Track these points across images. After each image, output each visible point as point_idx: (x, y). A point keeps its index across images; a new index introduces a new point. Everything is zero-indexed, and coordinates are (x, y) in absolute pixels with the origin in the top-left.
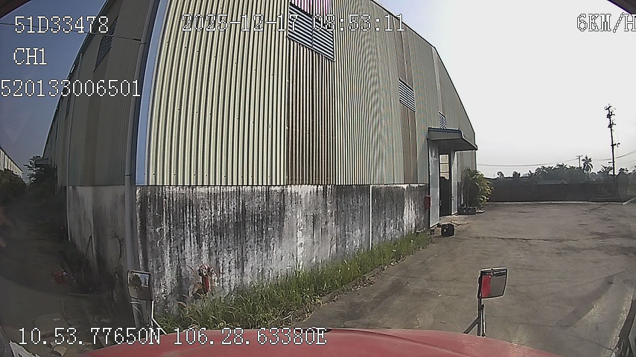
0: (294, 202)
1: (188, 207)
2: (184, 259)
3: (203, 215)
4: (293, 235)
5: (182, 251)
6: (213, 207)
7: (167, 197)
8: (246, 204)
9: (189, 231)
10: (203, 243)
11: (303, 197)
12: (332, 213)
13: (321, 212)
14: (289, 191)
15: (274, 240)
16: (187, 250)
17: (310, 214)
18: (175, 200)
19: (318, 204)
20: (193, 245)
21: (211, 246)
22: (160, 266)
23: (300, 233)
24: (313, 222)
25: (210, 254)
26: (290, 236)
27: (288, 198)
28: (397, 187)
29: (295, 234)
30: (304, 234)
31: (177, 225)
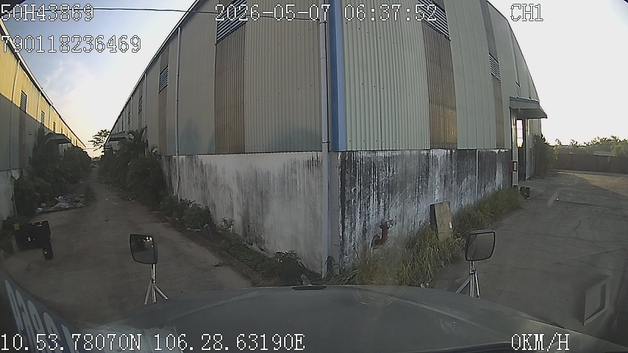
0: (434, 164)
1: (372, 169)
2: (369, 215)
3: (381, 176)
4: (433, 192)
5: (367, 208)
6: (387, 168)
7: (359, 160)
8: (407, 165)
9: (372, 190)
10: (381, 200)
11: (439, 160)
12: (455, 174)
13: (449, 173)
14: (431, 155)
15: (422, 197)
16: (371, 207)
17: (443, 174)
18: (364, 163)
19: (447, 166)
20: (375, 201)
21: (386, 202)
22: (353, 222)
23: (437, 191)
24: (445, 182)
25: (385, 209)
26: (431, 193)
27: (431, 160)
28: (492, 151)
29: (434, 192)
30: (439, 190)
31: (365, 185)
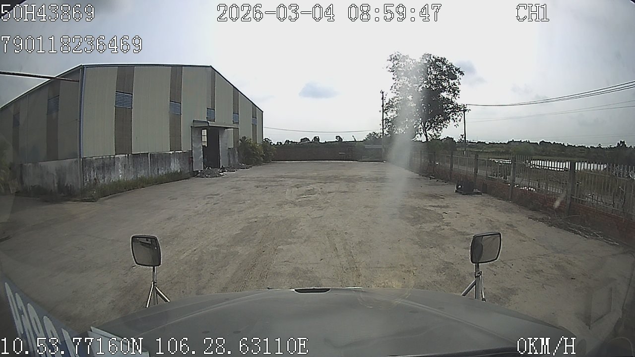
1: (91, 162)
2: (91, 176)
3: (95, 164)
6: (97, 162)
7: (87, 160)
8: (105, 161)
9: (92, 169)
10: (95, 171)
11: (121, 158)
12: (131, 164)
13: (127, 164)
15: (112, 171)
16: (92, 173)
17: (123, 164)
19: (126, 161)
21: (97, 173)
22: (86, 177)
23: (120, 170)
24: (124, 167)
26: (117, 171)
27: (116, 159)
28: (166, 153)
30: (122, 170)
31: (89, 167)
